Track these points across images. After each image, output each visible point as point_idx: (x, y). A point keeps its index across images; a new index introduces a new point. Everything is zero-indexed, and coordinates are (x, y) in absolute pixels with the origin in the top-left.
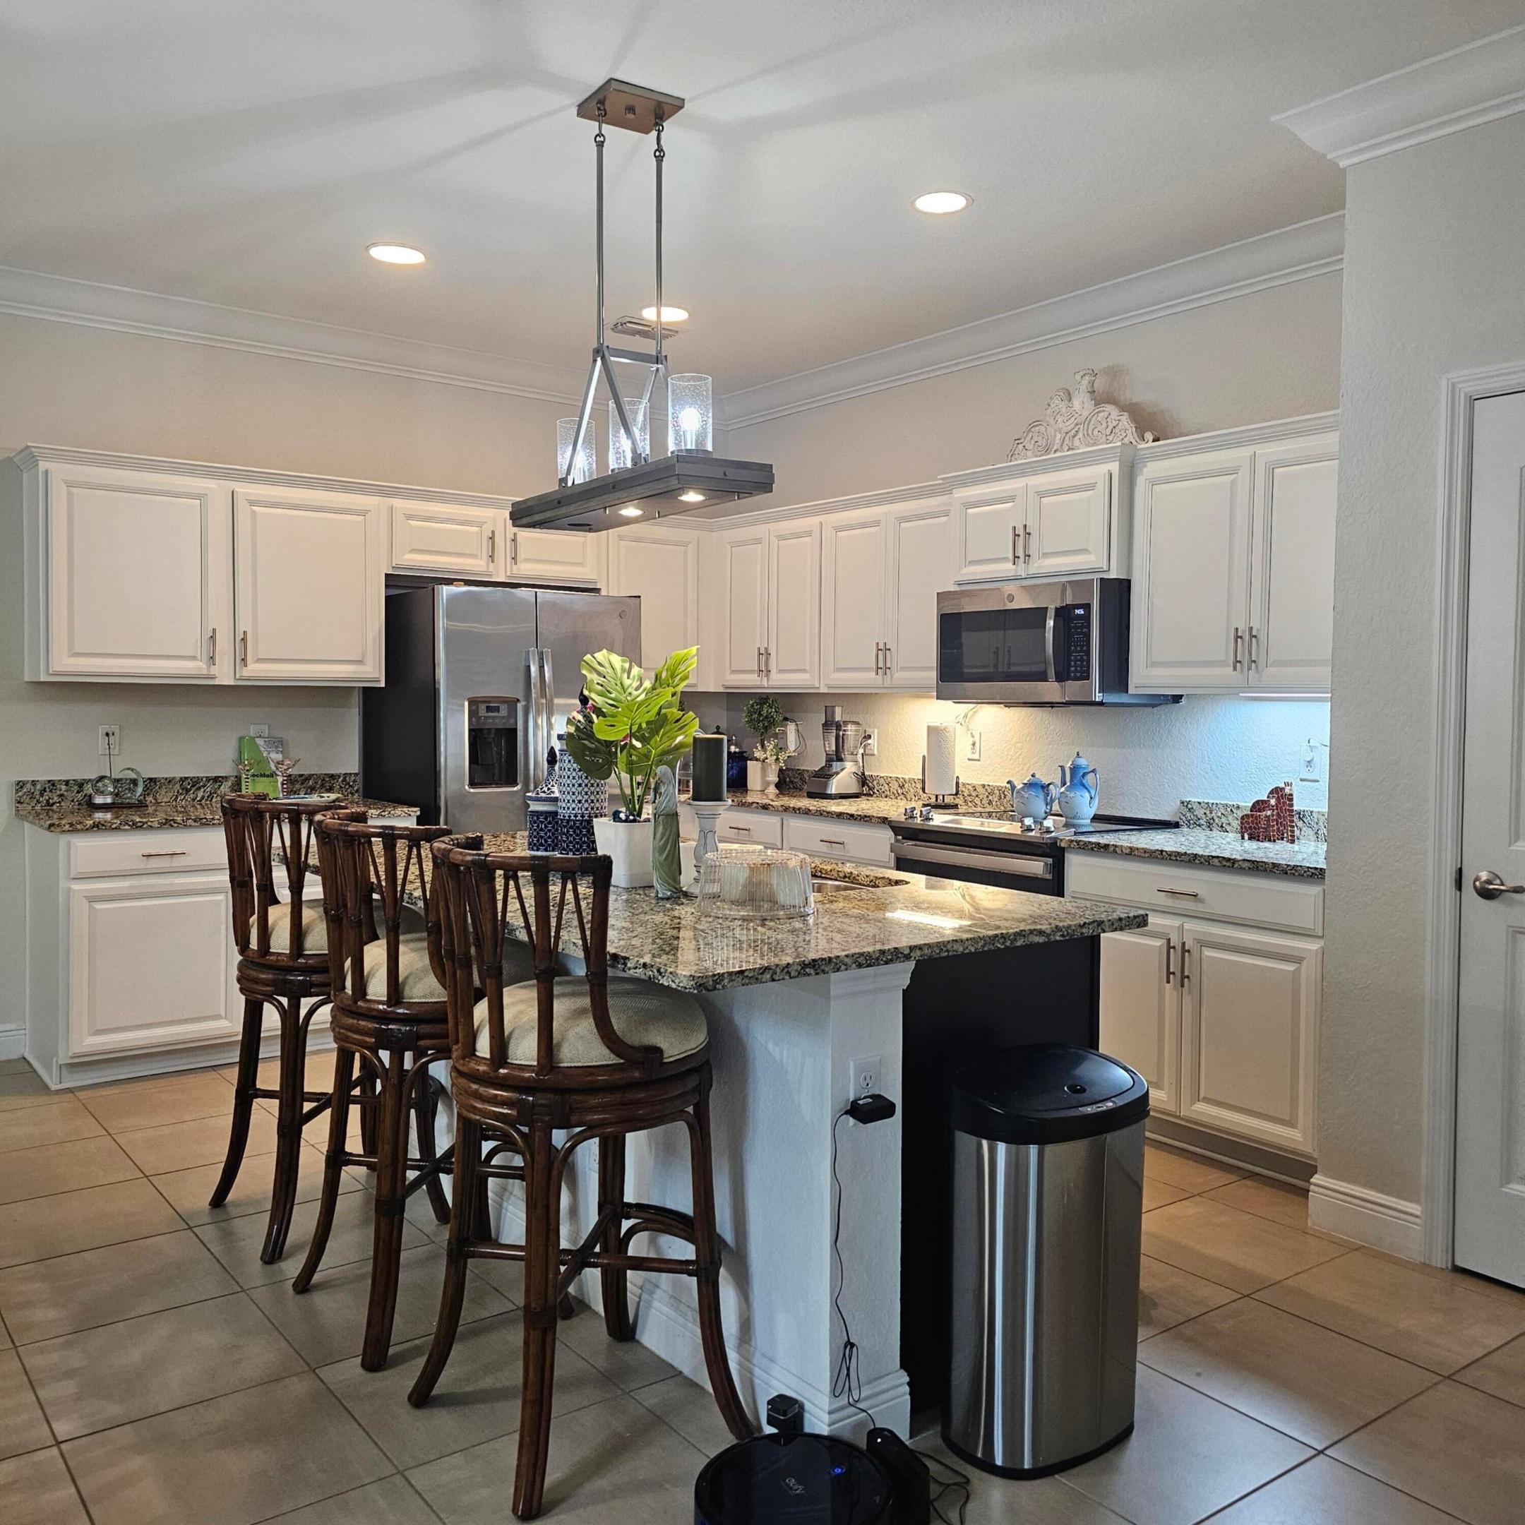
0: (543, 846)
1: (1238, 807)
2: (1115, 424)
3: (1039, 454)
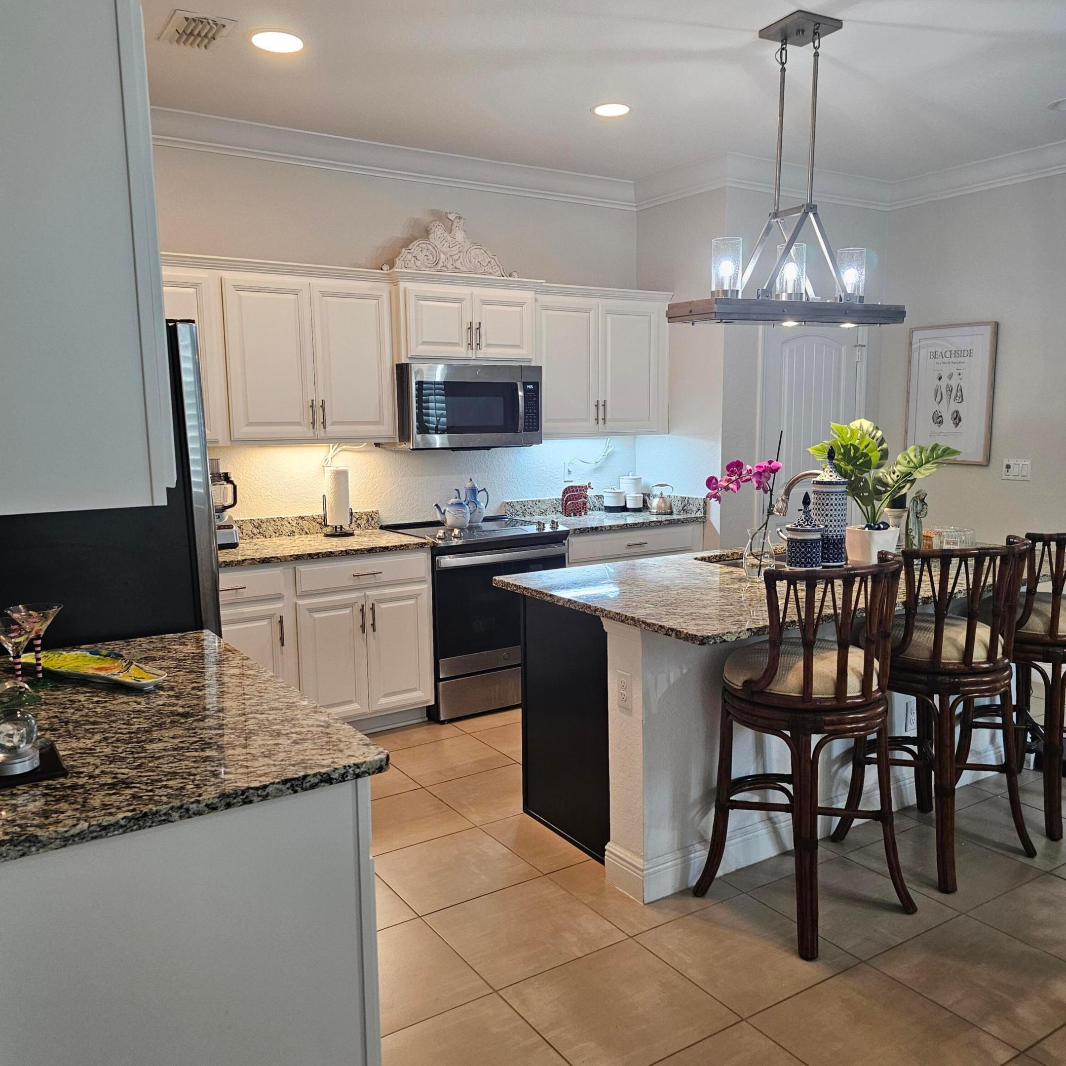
0: (810, 563)
1: (539, 501)
2: (490, 260)
3: (430, 265)
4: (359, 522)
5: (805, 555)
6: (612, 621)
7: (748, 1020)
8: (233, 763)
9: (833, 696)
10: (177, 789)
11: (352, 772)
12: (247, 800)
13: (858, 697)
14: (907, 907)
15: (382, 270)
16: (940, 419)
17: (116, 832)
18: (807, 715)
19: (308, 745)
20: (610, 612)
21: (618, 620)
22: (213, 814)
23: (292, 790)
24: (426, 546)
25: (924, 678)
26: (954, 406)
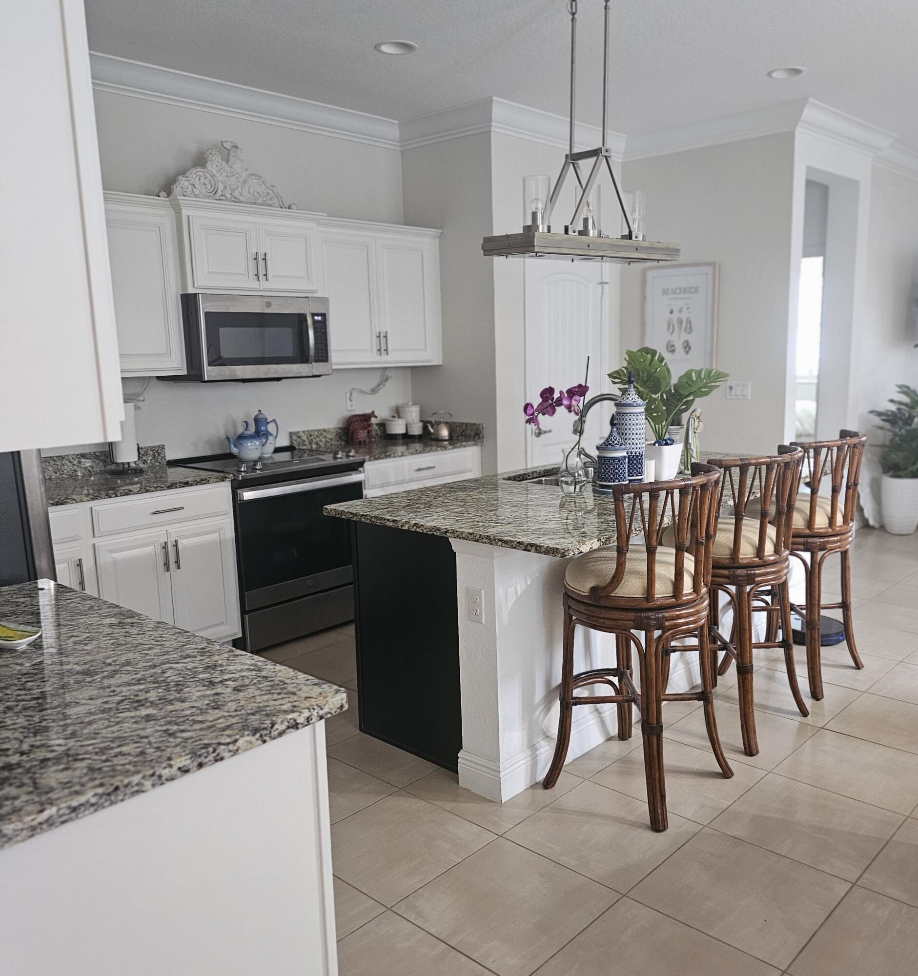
1: (325, 430)
2: (268, 191)
3: (208, 194)
4: (144, 458)
5: (614, 471)
6: (465, 541)
7: (627, 895)
8: (182, 719)
9: (672, 595)
10: (137, 756)
11: (316, 714)
12: (218, 758)
13: (691, 594)
14: (726, 773)
15: (159, 196)
16: (673, 348)
17: (87, 812)
18: (650, 614)
19: (251, 691)
20: (462, 533)
21: (472, 540)
22: (188, 777)
23: (262, 740)
24: (227, 480)
25: (726, 572)
26: (685, 336)
